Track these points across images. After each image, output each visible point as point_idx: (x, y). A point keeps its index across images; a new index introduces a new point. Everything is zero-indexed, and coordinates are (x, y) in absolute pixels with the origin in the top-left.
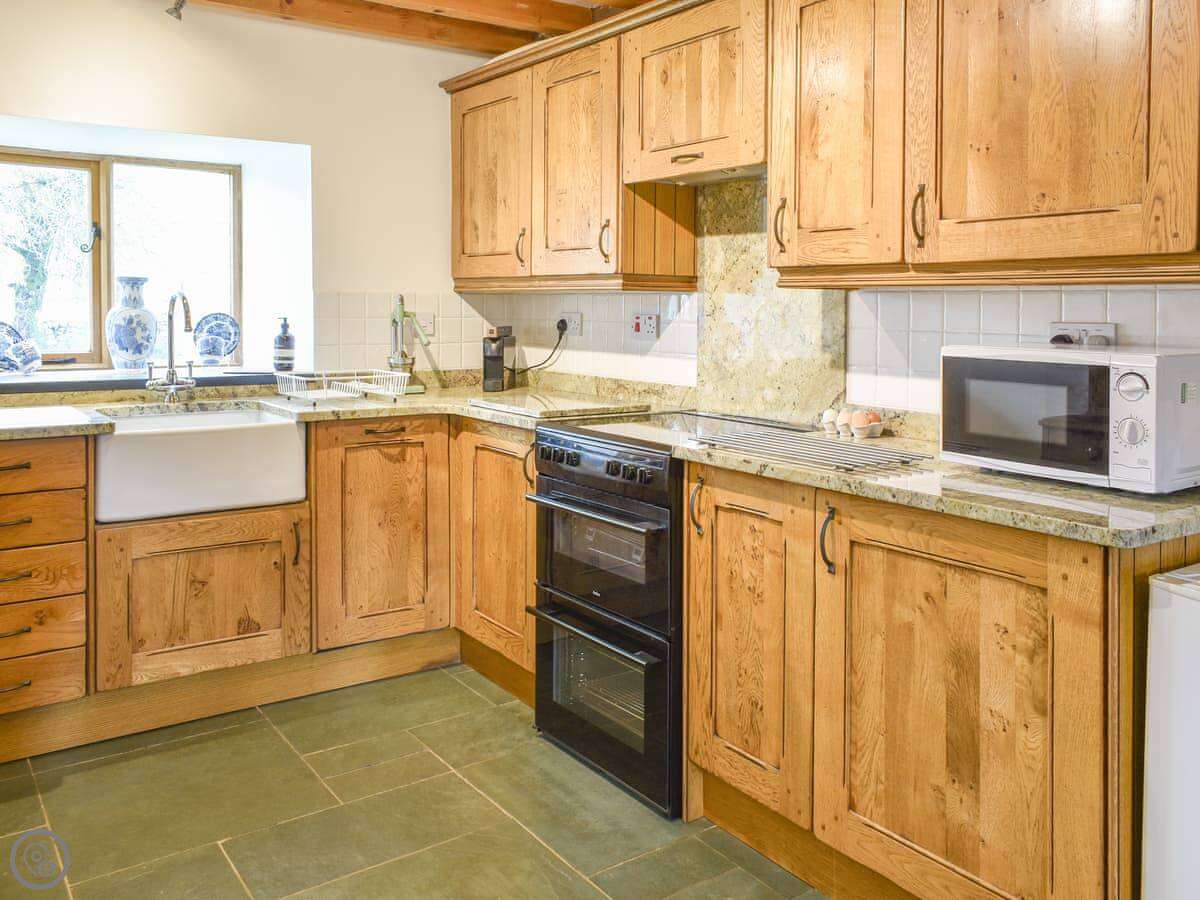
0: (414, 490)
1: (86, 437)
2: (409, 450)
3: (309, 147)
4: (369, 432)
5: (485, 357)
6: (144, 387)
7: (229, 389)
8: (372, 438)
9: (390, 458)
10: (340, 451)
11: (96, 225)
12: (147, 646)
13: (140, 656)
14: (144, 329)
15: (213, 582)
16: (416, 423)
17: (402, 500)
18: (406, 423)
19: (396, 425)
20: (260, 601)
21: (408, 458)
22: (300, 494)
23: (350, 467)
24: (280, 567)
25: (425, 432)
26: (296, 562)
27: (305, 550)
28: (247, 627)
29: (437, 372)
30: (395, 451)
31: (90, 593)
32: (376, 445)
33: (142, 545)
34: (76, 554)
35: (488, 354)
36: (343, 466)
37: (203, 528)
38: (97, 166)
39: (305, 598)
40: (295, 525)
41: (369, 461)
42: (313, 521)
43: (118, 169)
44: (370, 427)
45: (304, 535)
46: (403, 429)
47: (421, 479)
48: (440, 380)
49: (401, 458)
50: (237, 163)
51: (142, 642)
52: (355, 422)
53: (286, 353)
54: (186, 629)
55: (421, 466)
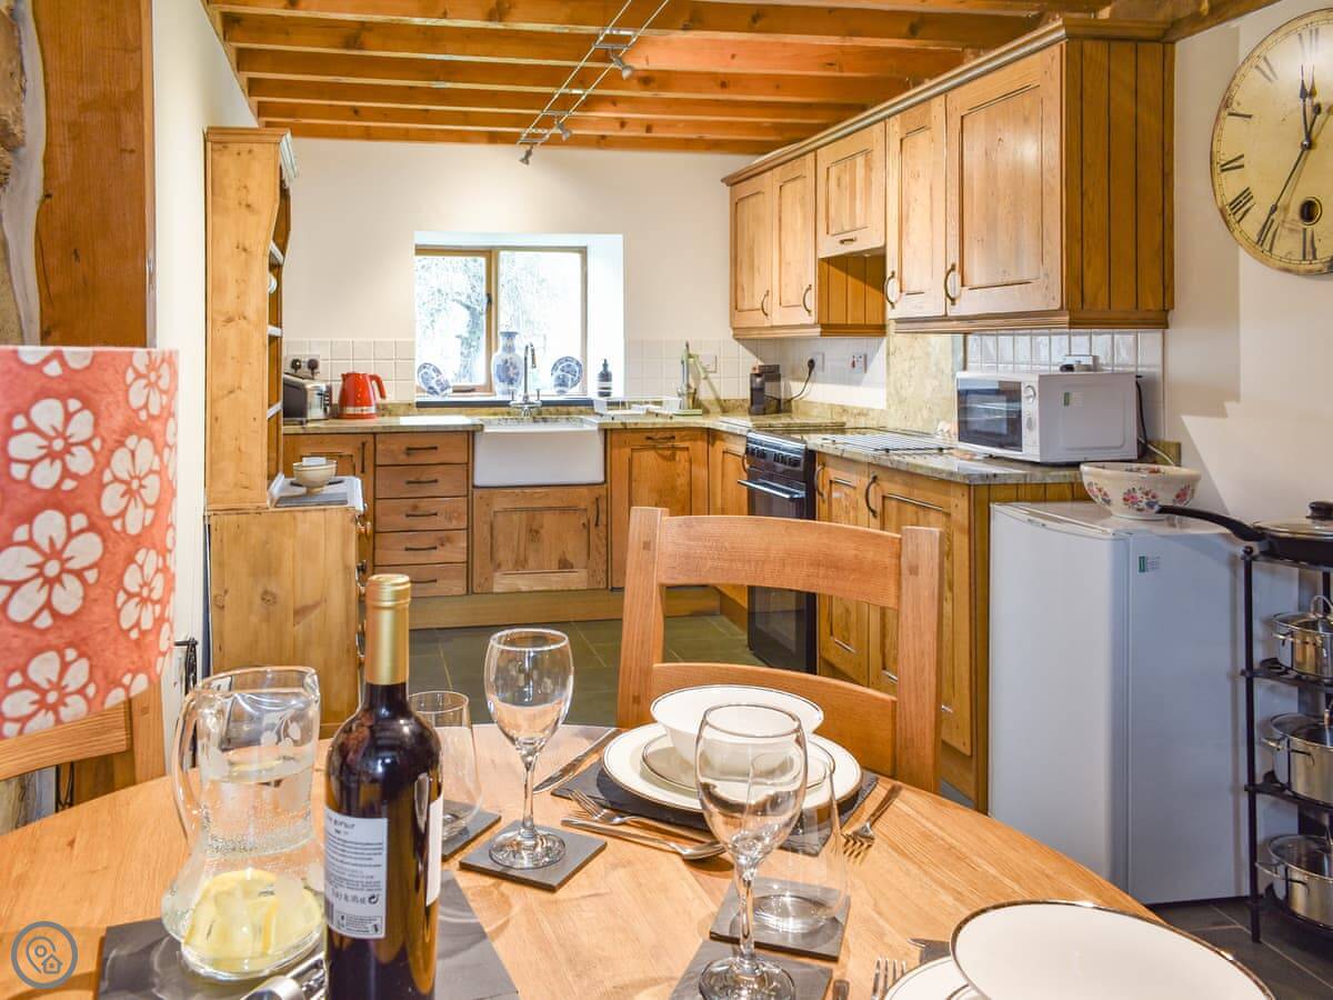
0: (682, 481)
1: (468, 432)
2: (678, 453)
3: (621, 236)
4: (649, 438)
5: (752, 390)
6: (509, 406)
7: (564, 409)
8: (649, 443)
9: (664, 457)
10: (628, 450)
11: (489, 295)
12: (503, 568)
13: (497, 574)
14: (515, 368)
15: (543, 531)
16: (683, 433)
17: (674, 488)
18: (676, 434)
19: (668, 434)
20: (574, 547)
21: (677, 458)
22: (601, 479)
23: (635, 462)
24: (586, 526)
25: (690, 440)
26: (597, 525)
27: (603, 517)
28: (565, 565)
29: (718, 400)
30: (668, 453)
31: (469, 529)
32: (654, 448)
33: (500, 503)
34: (462, 504)
35: (754, 386)
36: (630, 461)
37: (536, 496)
38: (490, 254)
39: (603, 550)
40: (597, 499)
41: (648, 459)
42: (609, 498)
43: (503, 254)
44: (649, 435)
45: (603, 506)
46: (673, 438)
47: (687, 475)
48: (721, 406)
49: (672, 458)
50: (583, 245)
51: (499, 566)
52: (637, 430)
53: (606, 384)
54: (526, 560)
55: (687, 464)
